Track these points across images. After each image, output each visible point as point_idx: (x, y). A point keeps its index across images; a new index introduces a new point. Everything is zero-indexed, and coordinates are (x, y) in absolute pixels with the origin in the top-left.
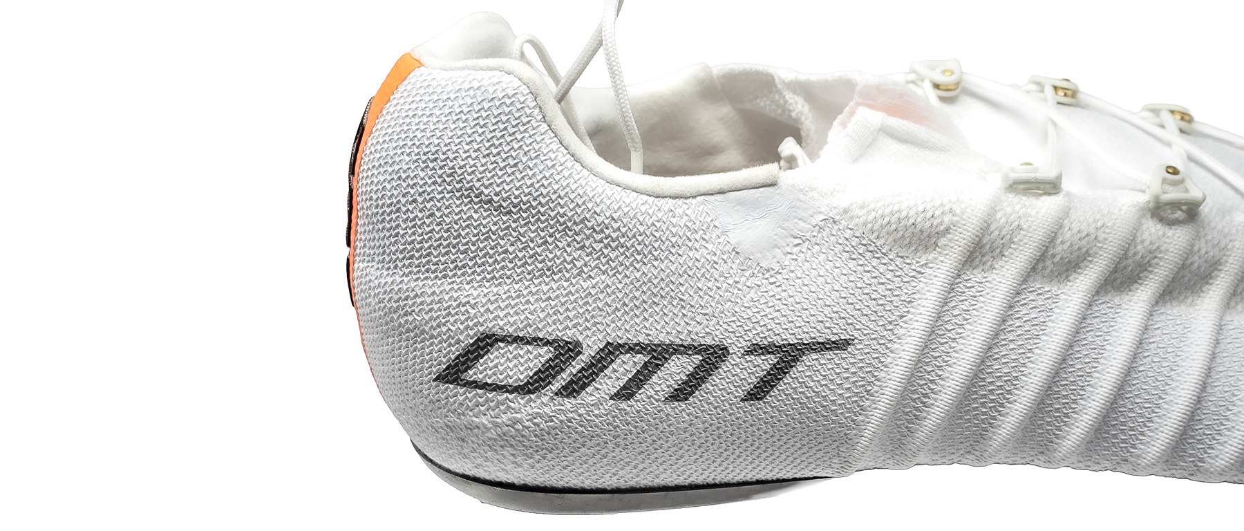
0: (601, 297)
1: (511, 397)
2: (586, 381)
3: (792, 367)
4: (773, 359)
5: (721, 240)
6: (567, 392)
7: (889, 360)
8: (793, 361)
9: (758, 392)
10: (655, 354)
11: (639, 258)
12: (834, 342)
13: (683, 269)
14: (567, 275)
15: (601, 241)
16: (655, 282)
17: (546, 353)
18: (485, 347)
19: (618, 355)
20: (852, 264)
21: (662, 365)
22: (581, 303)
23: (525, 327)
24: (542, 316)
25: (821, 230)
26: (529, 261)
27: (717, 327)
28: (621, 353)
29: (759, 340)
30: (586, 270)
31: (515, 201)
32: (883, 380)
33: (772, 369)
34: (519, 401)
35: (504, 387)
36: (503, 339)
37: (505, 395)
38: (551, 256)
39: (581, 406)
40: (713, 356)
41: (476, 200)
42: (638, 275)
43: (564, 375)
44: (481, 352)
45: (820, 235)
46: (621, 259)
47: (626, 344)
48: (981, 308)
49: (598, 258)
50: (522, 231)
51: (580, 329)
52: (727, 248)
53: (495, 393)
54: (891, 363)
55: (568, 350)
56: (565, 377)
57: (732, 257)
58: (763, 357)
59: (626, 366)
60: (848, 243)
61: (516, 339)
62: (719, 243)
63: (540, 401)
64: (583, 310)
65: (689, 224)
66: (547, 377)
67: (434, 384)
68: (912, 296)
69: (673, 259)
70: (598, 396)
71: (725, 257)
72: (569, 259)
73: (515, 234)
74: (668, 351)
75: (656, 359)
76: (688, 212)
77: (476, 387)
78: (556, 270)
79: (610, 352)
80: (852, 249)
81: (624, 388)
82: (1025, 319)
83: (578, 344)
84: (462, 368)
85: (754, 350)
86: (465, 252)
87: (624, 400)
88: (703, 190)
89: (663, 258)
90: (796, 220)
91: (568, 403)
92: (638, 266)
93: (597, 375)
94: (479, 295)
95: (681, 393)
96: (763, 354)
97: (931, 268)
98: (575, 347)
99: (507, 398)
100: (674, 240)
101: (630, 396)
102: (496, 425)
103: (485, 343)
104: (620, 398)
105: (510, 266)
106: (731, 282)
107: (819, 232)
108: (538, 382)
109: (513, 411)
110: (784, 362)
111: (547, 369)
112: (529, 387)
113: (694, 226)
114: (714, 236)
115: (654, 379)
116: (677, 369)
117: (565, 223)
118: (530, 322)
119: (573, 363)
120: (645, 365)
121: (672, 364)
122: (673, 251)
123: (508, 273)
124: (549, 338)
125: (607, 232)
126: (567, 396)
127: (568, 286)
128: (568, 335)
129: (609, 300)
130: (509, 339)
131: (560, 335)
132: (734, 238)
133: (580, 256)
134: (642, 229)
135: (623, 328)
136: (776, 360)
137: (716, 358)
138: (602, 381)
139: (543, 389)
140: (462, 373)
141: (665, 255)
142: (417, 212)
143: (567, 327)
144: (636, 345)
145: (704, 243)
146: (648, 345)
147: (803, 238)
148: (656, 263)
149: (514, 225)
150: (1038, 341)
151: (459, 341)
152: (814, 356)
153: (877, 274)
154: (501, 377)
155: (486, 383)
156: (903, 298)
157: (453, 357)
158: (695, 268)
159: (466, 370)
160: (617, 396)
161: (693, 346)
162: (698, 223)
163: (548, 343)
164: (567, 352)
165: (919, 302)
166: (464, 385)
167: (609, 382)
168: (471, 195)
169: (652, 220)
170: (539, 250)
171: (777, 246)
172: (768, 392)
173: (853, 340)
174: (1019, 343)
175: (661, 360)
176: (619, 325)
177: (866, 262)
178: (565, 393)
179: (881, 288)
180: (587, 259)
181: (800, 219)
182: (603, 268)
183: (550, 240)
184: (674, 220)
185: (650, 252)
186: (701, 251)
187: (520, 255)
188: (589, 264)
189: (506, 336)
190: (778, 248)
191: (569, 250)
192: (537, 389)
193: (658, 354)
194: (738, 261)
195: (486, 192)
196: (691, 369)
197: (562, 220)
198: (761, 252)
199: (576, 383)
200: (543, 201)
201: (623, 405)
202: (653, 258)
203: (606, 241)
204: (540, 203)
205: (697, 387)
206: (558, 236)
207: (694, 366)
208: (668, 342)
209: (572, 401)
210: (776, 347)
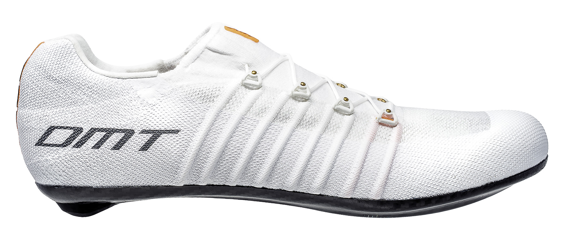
0: (90, 111)
1: (58, 148)
2: (84, 142)
3: (157, 138)
4: (151, 135)
5: (134, 93)
6: (77, 146)
7: (194, 139)
8: (158, 136)
9: (145, 148)
10: (108, 132)
11: (104, 97)
12: (173, 130)
13: (119, 102)
14: (79, 104)
15: (91, 92)
16: (109, 106)
17: (71, 132)
18: (51, 131)
19: (95, 132)
20: (182, 104)
21: (110, 136)
22: (83, 114)
23: (64, 123)
24: (70, 118)
25: (171, 93)
26: (67, 99)
27: (131, 123)
28: (96, 131)
29: (146, 128)
30: (86, 102)
31: (64, 79)
32: (191, 146)
33: (150, 139)
34: (61, 149)
35: (56, 145)
36: (57, 128)
37: (56, 148)
38: (74, 97)
39: (82, 151)
40: (129, 133)
41: (52, 79)
42: (103, 103)
43: (76, 139)
44: (50, 133)
45: (171, 94)
46: (98, 98)
47: (98, 128)
48: (229, 123)
49: (90, 98)
50: (65, 89)
51: (83, 123)
52: (136, 96)
53: (53, 147)
54: (194, 140)
55: (78, 130)
56: (77, 140)
57: (138, 99)
58: (147, 134)
59: (98, 136)
60: (180, 97)
61: (61, 128)
62: (133, 94)
63: (68, 149)
64: (84, 116)
65: (123, 87)
66: (70, 140)
67: (35, 147)
68: (203, 117)
69: (116, 98)
70: (87, 147)
71: (135, 99)
72: (80, 98)
73: (63, 90)
74: (113, 131)
75: (109, 134)
76: (123, 83)
77: (47, 146)
78: (76, 102)
79: (93, 131)
80: (182, 99)
81: (97, 144)
82: (245, 128)
83: (82, 128)
84: (43, 139)
85: (144, 132)
86: (47, 98)
87: (96, 149)
88: (129, 77)
89: (112, 98)
90: (163, 89)
91: (77, 150)
92: (103, 100)
93: (88, 140)
94: (50, 112)
95: (117, 147)
96: (147, 133)
97: (211, 108)
98: (81, 130)
99: (57, 149)
100: (116, 92)
101: (98, 148)
102: (53, 159)
103: (51, 129)
104: (95, 148)
105: (61, 101)
106: (136, 107)
107: (170, 93)
108: (67, 143)
109: (59, 154)
110: (154, 136)
111: (71, 138)
112: (64, 145)
113: (124, 88)
114: (132, 92)
115: (108, 141)
116: (116, 138)
117: (79, 86)
118: (66, 121)
119: (79, 135)
120: (104, 136)
121: (114, 135)
122: (116, 95)
123: (60, 104)
124: (72, 127)
125: (93, 88)
126: (77, 148)
127: (80, 108)
128: (79, 125)
129: (93, 112)
130: (59, 127)
131: (76, 125)
132: (139, 93)
133: (84, 97)
134: (105, 87)
135: (97, 123)
136: (151, 136)
137: (130, 134)
138: (89, 142)
139: (69, 145)
140: (43, 141)
141: (113, 97)
142: (34, 86)
143: (78, 123)
144: (102, 129)
145: (128, 94)
146: (106, 129)
147: (165, 95)
148: (110, 100)
149: (63, 87)
150: (250, 136)
151: (43, 129)
152: (166, 135)
153: (191, 108)
154: (55, 141)
155: (50, 144)
156: (200, 117)
157: (41, 136)
158: (123, 102)
159: (44, 140)
160: (94, 147)
161: (122, 129)
162: (126, 87)
163: (71, 128)
164: (78, 131)
165: (206, 119)
166: (43, 146)
167: (91, 142)
168: (50, 78)
169: (109, 85)
170: (70, 95)
171: (154, 97)
172: (149, 147)
173: (180, 130)
174: (243, 136)
175: (110, 134)
176: (96, 121)
177: (187, 104)
178: (76, 146)
179: (192, 113)
180: (86, 98)
181: (164, 89)
182: (92, 101)
183: (74, 92)
184: (117, 85)
185: (108, 96)
186: (126, 96)
187: (64, 97)
188: (87, 100)
189: (58, 126)
190: (155, 97)
191: (80, 95)
192: (67, 145)
193: (110, 132)
194: (140, 101)
195: (55, 76)
196: (121, 138)
197: (78, 85)
198: (148, 98)
199: (80, 142)
200: (73, 78)
201: (96, 150)
202: (109, 98)
203: (93, 92)
204: (72, 79)
205: (122, 145)
206: (77, 91)
207: (122, 137)
208: (113, 128)
209: (79, 149)
210: (152, 131)
